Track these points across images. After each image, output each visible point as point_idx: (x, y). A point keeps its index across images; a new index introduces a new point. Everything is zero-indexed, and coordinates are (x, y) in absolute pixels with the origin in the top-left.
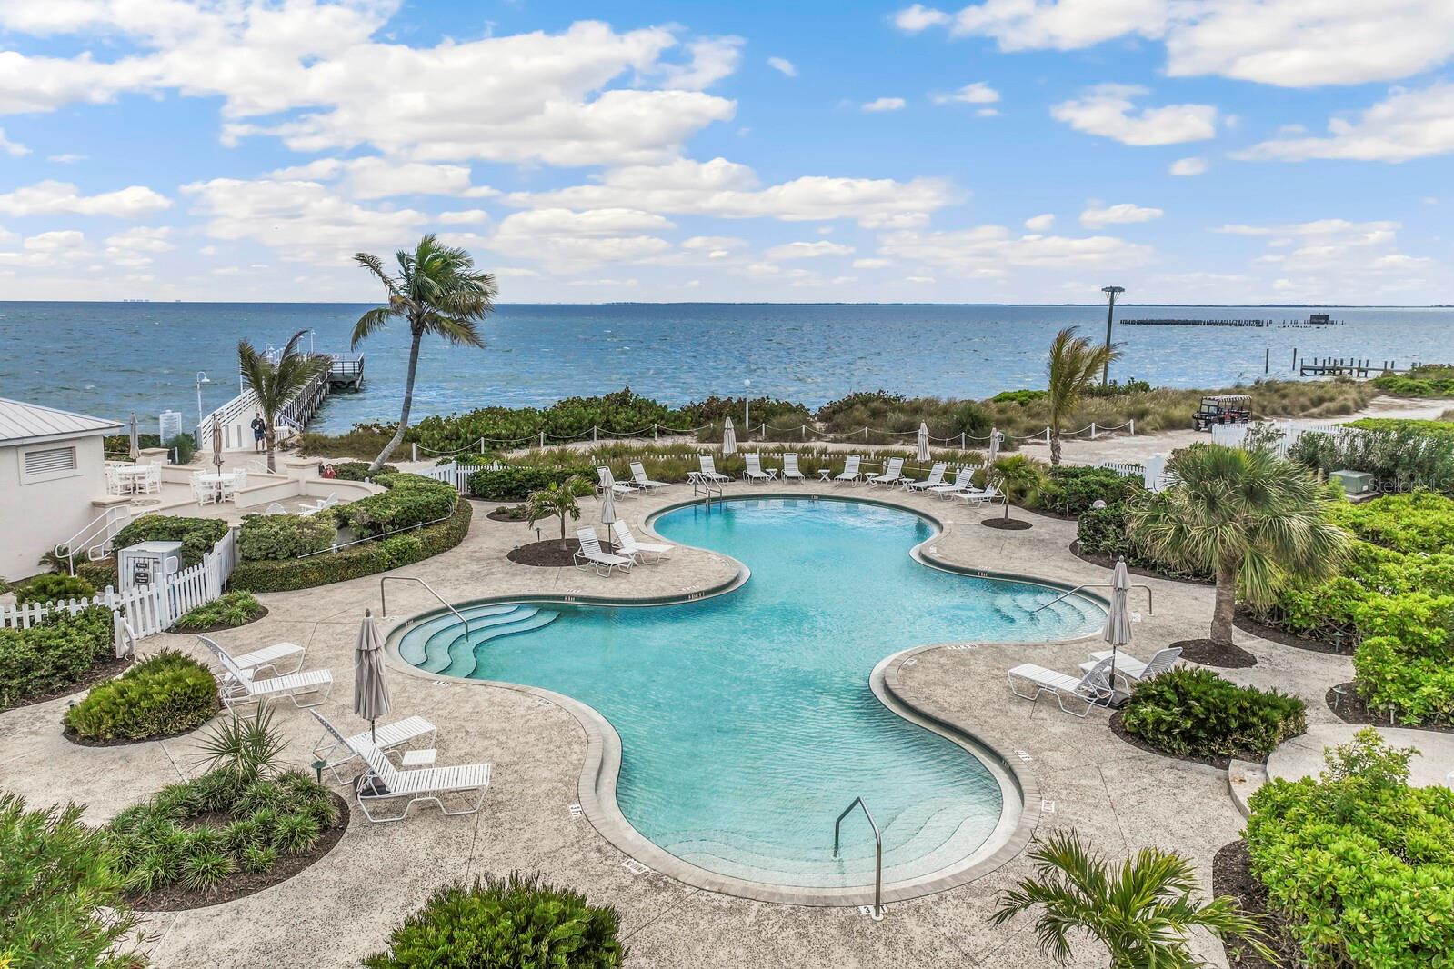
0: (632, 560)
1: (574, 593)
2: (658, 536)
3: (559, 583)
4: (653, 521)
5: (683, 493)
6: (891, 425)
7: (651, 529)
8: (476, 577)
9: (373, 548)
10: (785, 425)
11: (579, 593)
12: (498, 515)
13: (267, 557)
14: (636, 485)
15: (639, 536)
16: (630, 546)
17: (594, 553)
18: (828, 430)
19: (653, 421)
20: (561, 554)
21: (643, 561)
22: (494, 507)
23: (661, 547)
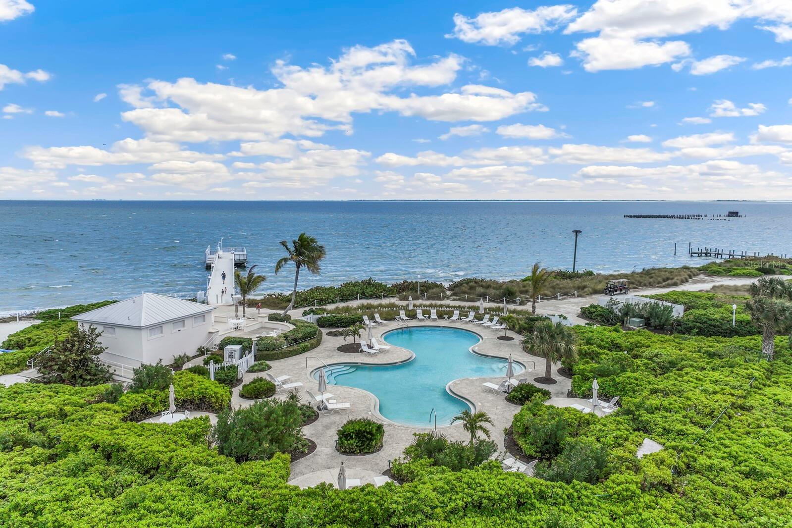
0: (378, 351)
1: (361, 362)
2: (386, 343)
3: (356, 359)
4: (383, 336)
5: (393, 325)
6: (477, 293)
7: (382, 340)
8: (329, 357)
9: (296, 347)
10: (434, 293)
11: (362, 362)
12: (329, 334)
13: (266, 350)
14: (376, 322)
15: (379, 343)
16: (377, 346)
17: (365, 349)
18: (451, 295)
19: (381, 292)
20: (354, 348)
21: (381, 351)
22: (328, 330)
23: (386, 347)
